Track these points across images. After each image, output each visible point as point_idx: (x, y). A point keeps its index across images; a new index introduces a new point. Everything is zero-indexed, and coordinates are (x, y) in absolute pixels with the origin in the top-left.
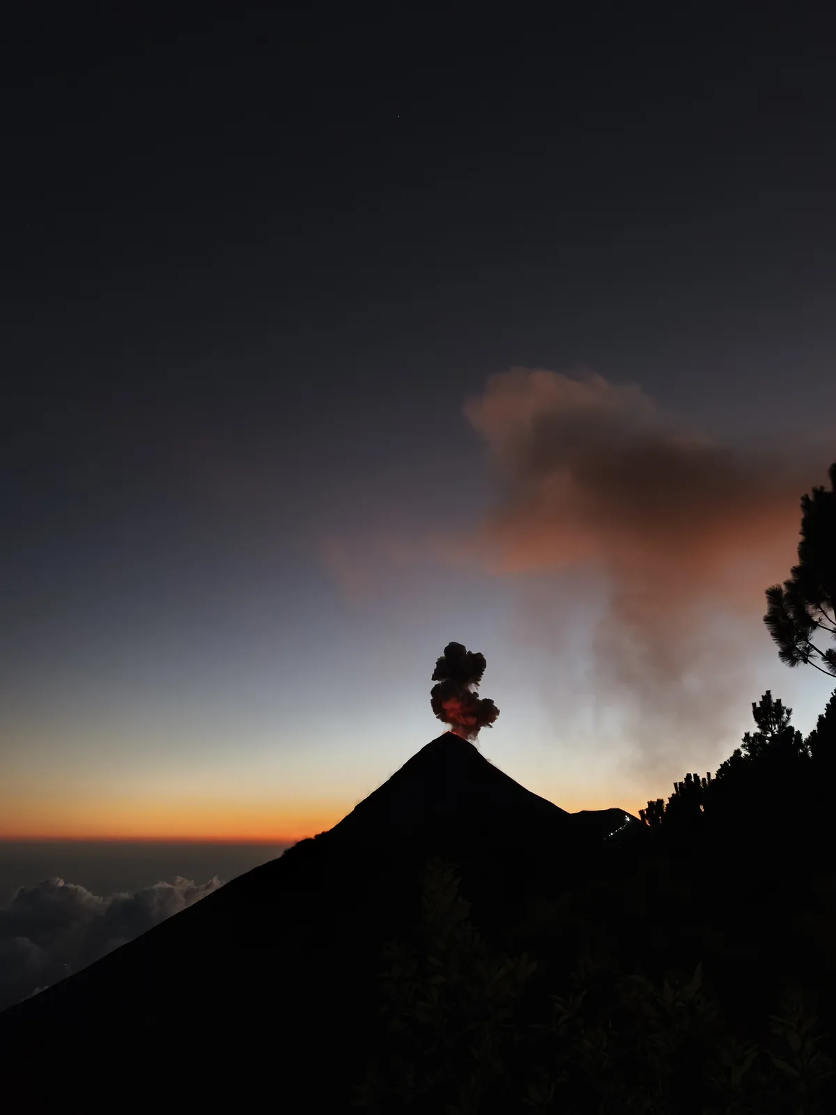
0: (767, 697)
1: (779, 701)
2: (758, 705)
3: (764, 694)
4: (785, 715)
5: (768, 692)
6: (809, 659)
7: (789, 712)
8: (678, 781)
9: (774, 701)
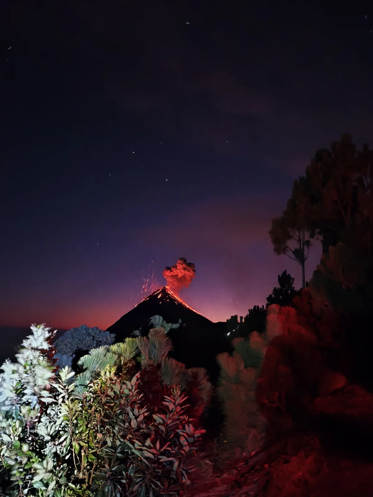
0: (285, 273)
1: (289, 275)
2: (281, 276)
3: (284, 271)
4: (292, 281)
5: (285, 271)
6: (286, 252)
7: (293, 280)
8: (250, 309)
9: (287, 274)
